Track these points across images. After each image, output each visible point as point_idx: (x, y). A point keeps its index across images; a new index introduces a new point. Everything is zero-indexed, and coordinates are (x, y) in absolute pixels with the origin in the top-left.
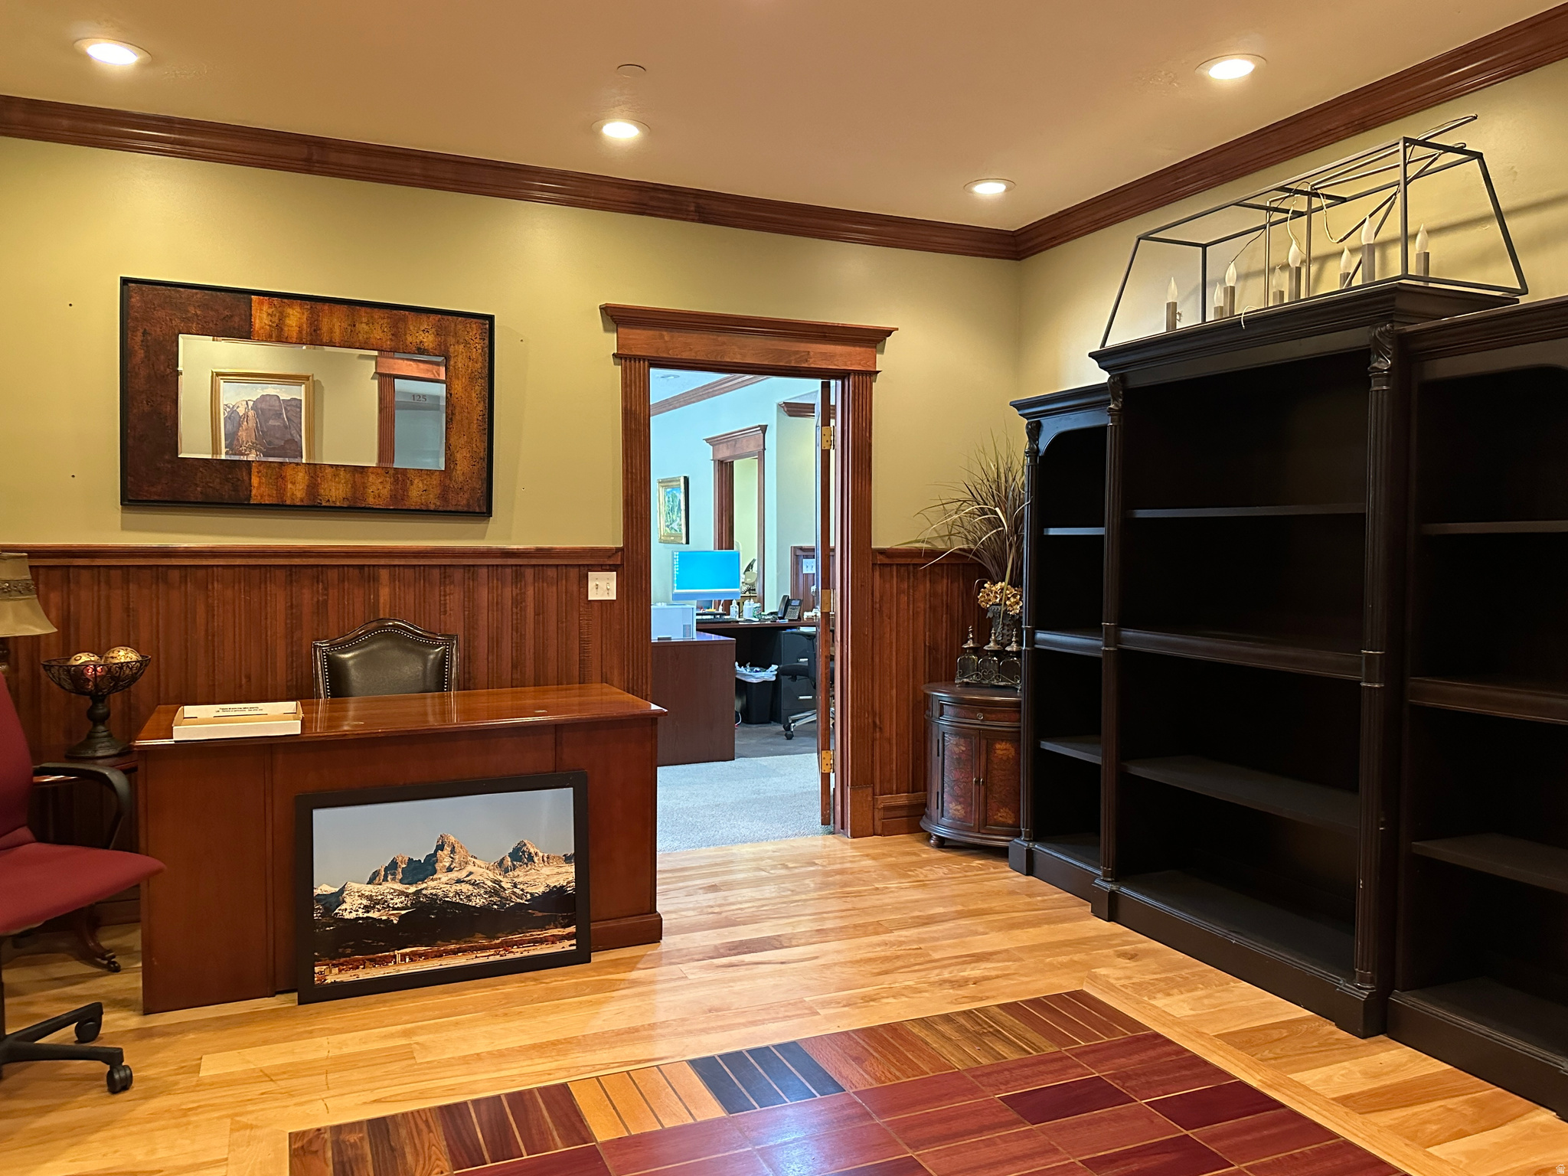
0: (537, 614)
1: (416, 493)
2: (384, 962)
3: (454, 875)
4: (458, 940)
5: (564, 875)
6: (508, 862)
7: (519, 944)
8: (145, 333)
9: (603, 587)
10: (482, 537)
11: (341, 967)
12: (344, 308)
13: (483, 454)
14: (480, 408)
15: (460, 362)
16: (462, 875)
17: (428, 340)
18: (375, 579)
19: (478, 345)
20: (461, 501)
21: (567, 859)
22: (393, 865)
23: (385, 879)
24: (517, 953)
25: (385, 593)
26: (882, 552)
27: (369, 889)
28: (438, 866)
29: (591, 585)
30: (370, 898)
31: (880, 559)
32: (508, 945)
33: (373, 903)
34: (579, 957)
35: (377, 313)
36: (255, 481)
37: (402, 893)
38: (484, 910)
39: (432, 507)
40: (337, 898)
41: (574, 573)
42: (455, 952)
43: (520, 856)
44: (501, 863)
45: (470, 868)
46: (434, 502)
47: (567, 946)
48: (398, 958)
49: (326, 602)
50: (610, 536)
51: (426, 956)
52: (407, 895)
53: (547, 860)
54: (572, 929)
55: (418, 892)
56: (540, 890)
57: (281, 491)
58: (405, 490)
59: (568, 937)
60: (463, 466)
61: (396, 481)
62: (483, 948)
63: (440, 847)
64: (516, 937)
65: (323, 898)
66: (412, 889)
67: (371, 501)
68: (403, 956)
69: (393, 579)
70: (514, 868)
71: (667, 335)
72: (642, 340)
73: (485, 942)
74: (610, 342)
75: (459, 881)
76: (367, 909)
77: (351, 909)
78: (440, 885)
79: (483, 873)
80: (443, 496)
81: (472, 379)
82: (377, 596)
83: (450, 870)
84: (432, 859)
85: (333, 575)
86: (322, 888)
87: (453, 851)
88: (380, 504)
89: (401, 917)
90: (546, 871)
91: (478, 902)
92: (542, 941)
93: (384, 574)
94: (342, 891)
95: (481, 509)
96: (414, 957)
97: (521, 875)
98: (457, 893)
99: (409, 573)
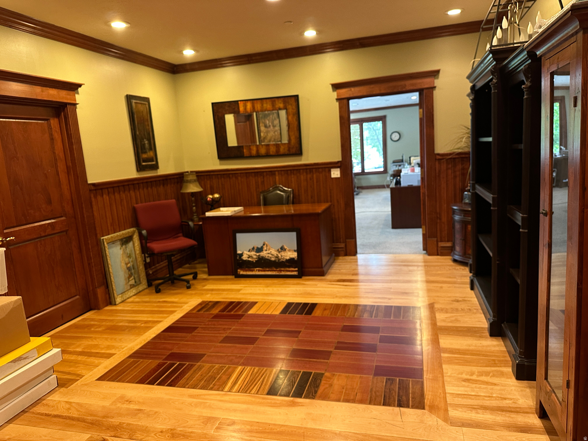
0: (317, 182)
1: (282, 150)
2: (252, 271)
3: (267, 252)
4: (269, 268)
5: (294, 255)
6: (280, 250)
7: (284, 271)
8: (218, 116)
9: (336, 173)
10: (301, 160)
11: (244, 271)
12: (260, 101)
13: (298, 136)
14: (296, 123)
15: (290, 110)
16: (269, 252)
17: (281, 105)
18: (275, 174)
19: (294, 104)
20: (293, 151)
21: (295, 251)
22: (253, 248)
23: (252, 251)
24: (283, 273)
25: (277, 178)
26: (438, 154)
27: (249, 253)
28: (264, 249)
29: (332, 173)
30: (249, 255)
31: (438, 157)
32: (281, 271)
33: (249, 257)
34: (300, 276)
35: (268, 100)
36: (245, 151)
37: (256, 255)
38: (275, 261)
39: (286, 153)
40: (242, 255)
41: (327, 169)
42: (268, 271)
43: (282, 249)
44: (278, 250)
45: (271, 250)
46: (287, 152)
47: (295, 273)
48: (255, 270)
49: (264, 181)
50: (337, 157)
51: (262, 271)
52: (257, 256)
53: (289, 251)
54: (297, 269)
55: (259, 255)
56: (288, 258)
57: (250, 153)
58: (279, 149)
59: (296, 271)
60: (293, 141)
61: (277, 147)
62: (275, 271)
63: (264, 245)
64: (283, 269)
65: (239, 254)
66: (258, 254)
67: (271, 153)
68: (257, 270)
69: (279, 174)
70: (281, 252)
71: (353, 89)
72: (345, 92)
73: (275, 269)
74: (335, 95)
75: (268, 253)
76: (248, 258)
77: (245, 257)
78: (264, 254)
79: (274, 253)
80: (289, 150)
81: (294, 115)
82: (275, 179)
83: (266, 250)
84: (262, 248)
85: (265, 174)
86: (239, 252)
87: (267, 246)
88: (273, 154)
89: (256, 261)
90: (289, 253)
91: (273, 259)
92: (289, 271)
93: (277, 173)
94: (243, 253)
95: (298, 152)
96: (259, 271)
97: (283, 253)
98: (268, 256)
99: (283, 172)
